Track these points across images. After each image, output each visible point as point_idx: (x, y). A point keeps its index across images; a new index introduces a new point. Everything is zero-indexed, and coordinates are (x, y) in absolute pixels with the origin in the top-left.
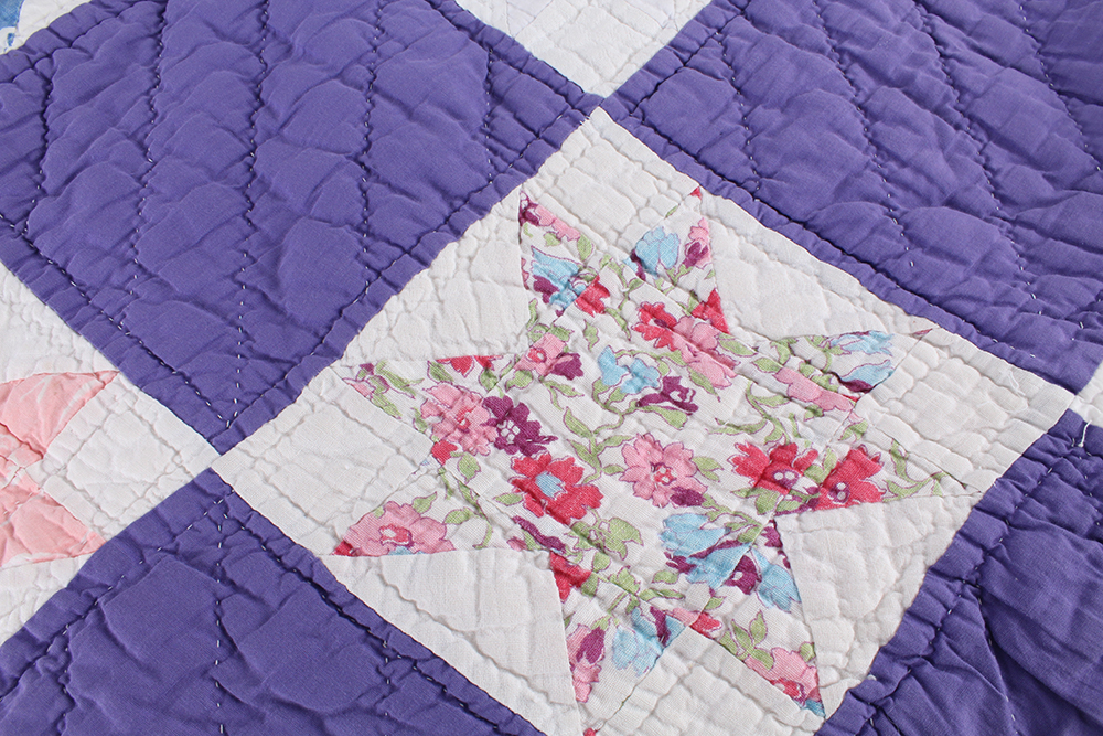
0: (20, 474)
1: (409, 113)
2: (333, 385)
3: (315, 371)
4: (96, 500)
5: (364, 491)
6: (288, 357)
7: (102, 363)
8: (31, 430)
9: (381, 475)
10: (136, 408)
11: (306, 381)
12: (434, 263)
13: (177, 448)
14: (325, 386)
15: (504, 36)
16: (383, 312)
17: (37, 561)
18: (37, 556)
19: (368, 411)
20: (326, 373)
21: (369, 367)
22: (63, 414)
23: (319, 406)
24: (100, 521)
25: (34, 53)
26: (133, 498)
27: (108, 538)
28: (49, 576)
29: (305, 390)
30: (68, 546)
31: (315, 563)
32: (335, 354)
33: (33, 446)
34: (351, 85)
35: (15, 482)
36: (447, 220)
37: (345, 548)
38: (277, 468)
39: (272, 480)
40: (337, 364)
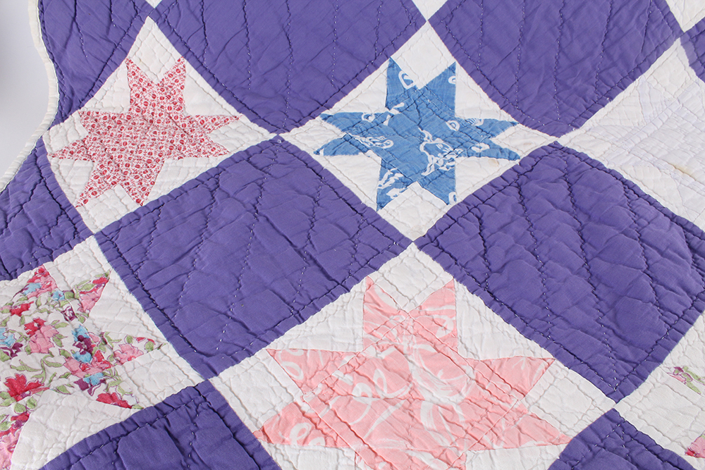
0: (518, 403)
1: (662, 253)
2: (662, 375)
3: (653, 368)
4: (560, 419)
5: (691, 427)
6: (636, 361)
7: (546, 354)
8: (519, 382)
9: (697, 419)
10: (569, 376)
11: (650, 372)
12: (695, 324)
13: (593, 398)
14: (660, 375)
15: (688, 222)
16: (679, 344)
17: (539, 445)
18: (540, 442)
19: (685, 389)
20: (658, 369)
21: (680, 369)
22: (535, 376)
23: (657, 385)
24: (564, 429)
25: (469, 205)
26: (577, 420)
27: (572, 438)
28: (547, 453)
29: (649, 377)
30: (551, 439)
31: (679, 458)
32: (659, 361)
33: (520, 390)
34: (630, 237)
35: (516, 406)
36: (692, 304)
37: (691, 452)
38: (643, 412)
39: (642, 417)
40: (661, 365)
